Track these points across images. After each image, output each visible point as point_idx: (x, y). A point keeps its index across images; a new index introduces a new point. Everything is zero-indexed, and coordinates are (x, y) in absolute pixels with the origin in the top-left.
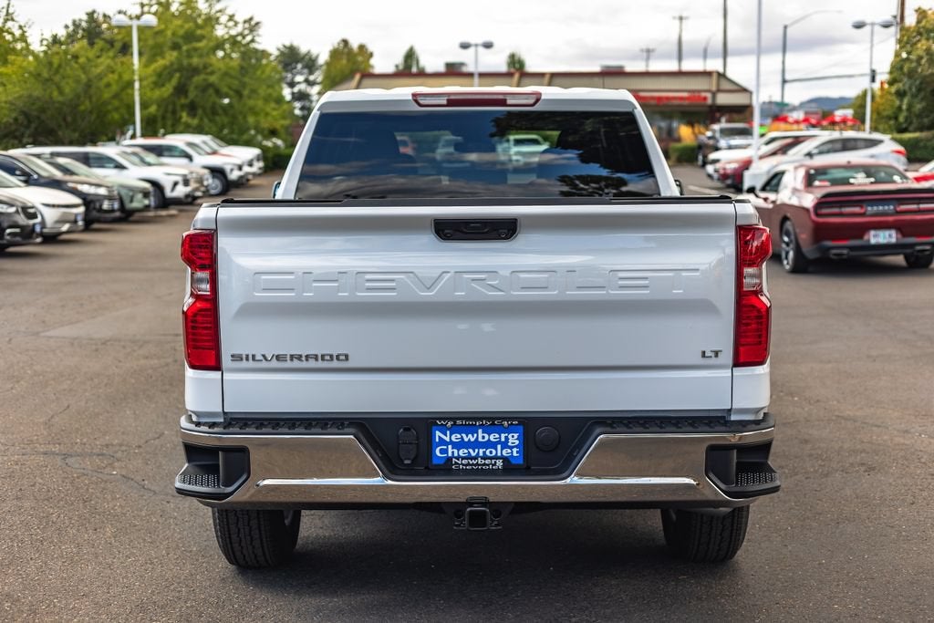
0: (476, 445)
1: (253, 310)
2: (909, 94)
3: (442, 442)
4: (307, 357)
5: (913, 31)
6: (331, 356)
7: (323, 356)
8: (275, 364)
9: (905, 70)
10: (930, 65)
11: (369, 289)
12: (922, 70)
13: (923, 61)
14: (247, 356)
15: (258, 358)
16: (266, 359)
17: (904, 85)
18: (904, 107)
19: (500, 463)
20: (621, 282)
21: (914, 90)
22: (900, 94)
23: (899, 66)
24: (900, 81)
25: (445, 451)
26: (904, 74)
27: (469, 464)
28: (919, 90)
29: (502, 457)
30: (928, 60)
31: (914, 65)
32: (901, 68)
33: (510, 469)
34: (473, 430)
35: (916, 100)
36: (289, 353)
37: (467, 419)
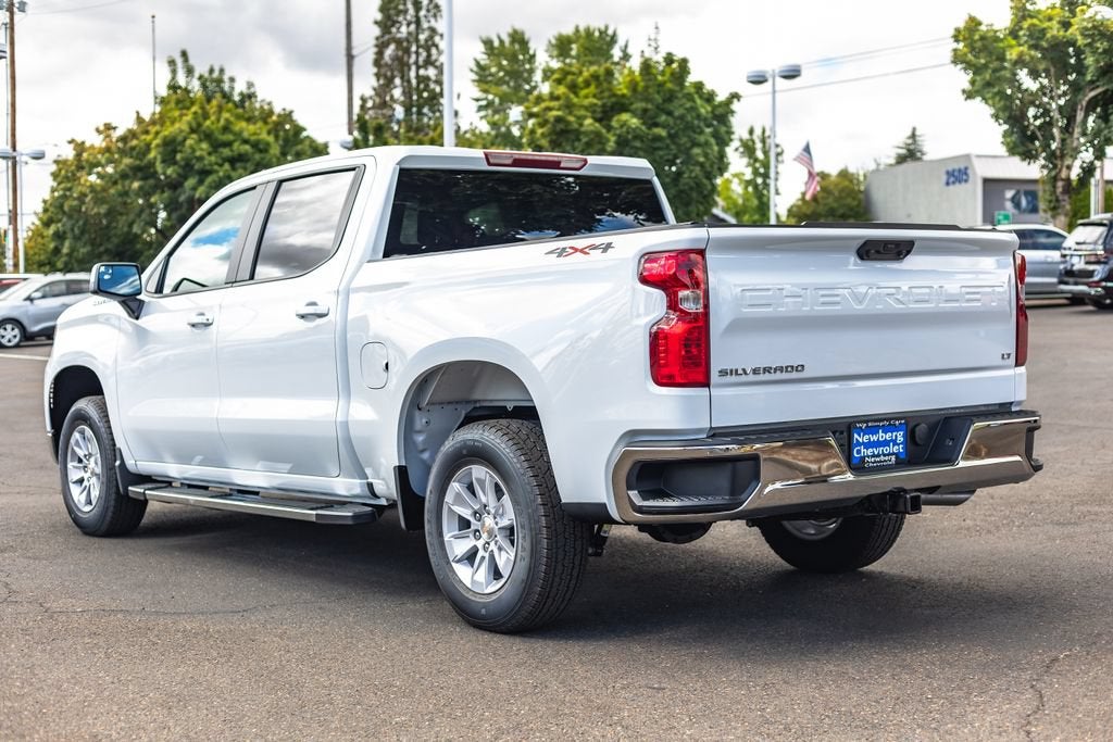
0: (878, 444)
1: (740, 326)
2: (69, 235)
3: (859, 444)
4: (776, 370)
5: (71, 165)
6: (792, 367)
7: (787, 367)
8: (752, 378)
9: (66, 208)
10: (95, 203)
11: (824, 304)
12: (87, 209)
13: (88, 199)
14: (731, 371)
15: (740, 372)
16: (745, 373)
17: (63, 226)
18: (65, 250)
19: (893, 458)
20: (968, 296)
21: (77, 231)
22: (59, 236)
23: (57, 204)
24: (60, 221)
25: (859, 452)
26: (64, 213)
27: (875, 462)
28: (83, 232)
29: (893, 454)
30: (92, 198)
31: (75, 203)
32: (61, 206)
33: (901, 463)
34: (874, 430)
35: (79, 244)
36: (762, 366)
37: (875, 421)
